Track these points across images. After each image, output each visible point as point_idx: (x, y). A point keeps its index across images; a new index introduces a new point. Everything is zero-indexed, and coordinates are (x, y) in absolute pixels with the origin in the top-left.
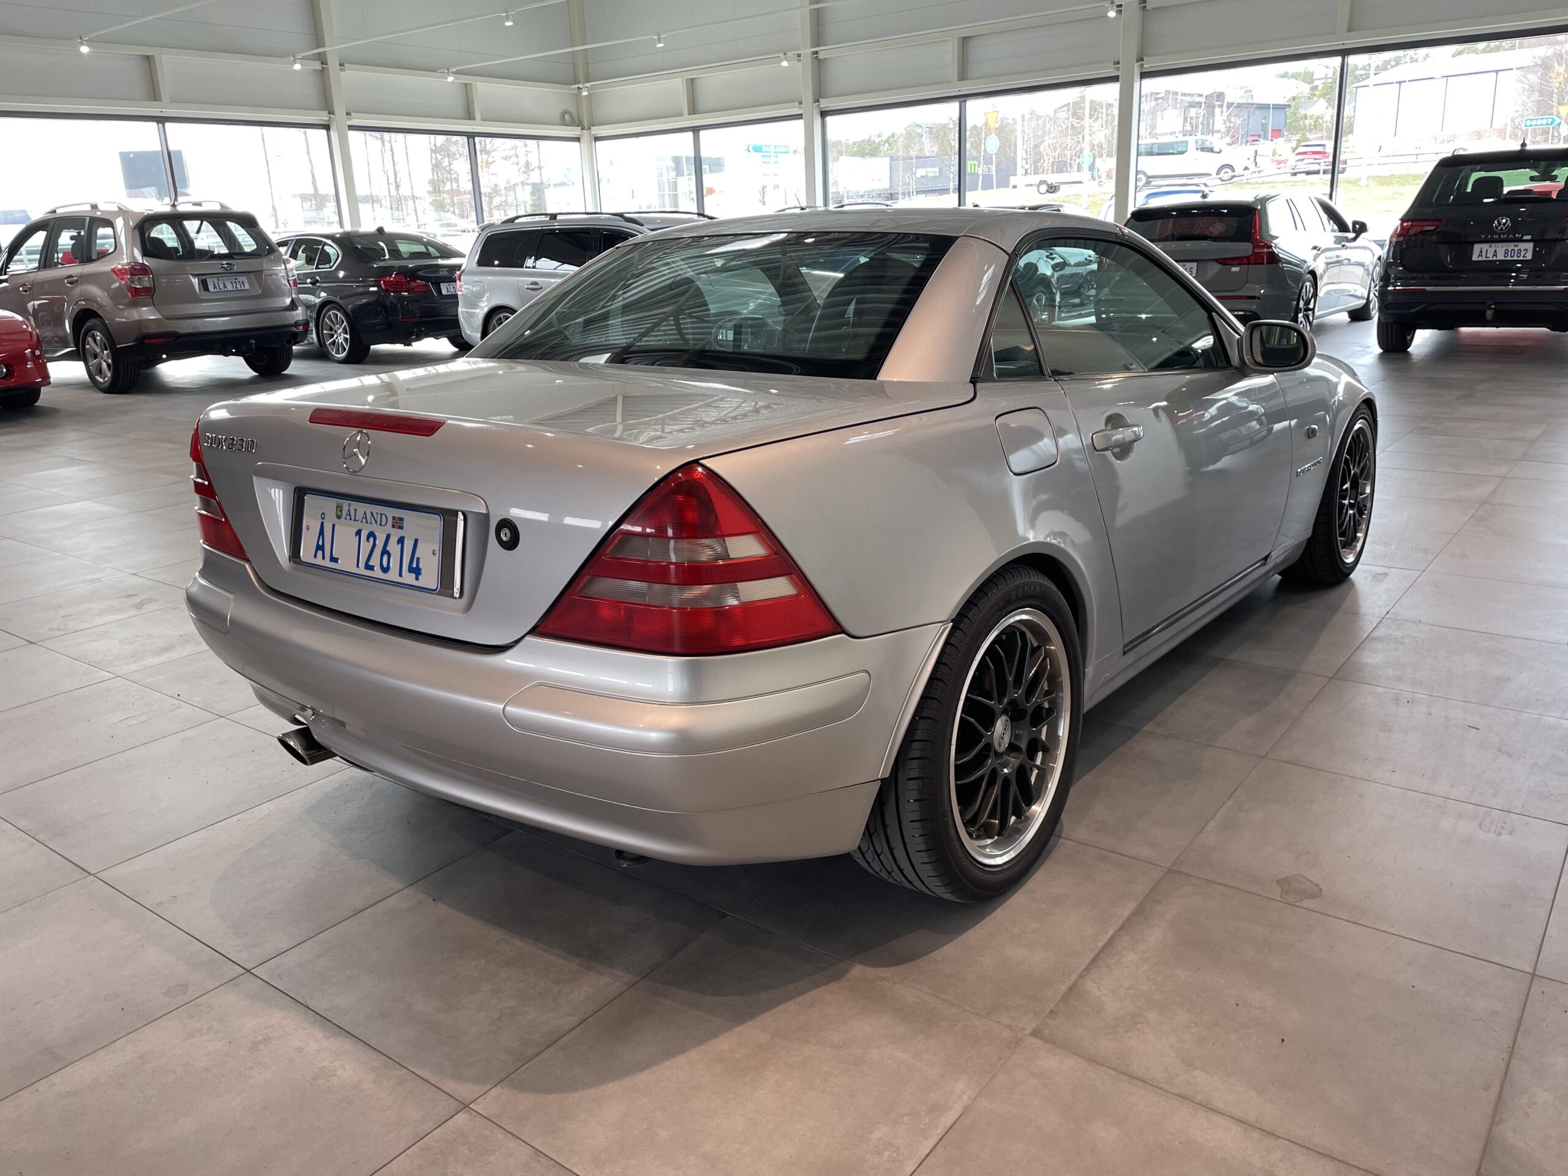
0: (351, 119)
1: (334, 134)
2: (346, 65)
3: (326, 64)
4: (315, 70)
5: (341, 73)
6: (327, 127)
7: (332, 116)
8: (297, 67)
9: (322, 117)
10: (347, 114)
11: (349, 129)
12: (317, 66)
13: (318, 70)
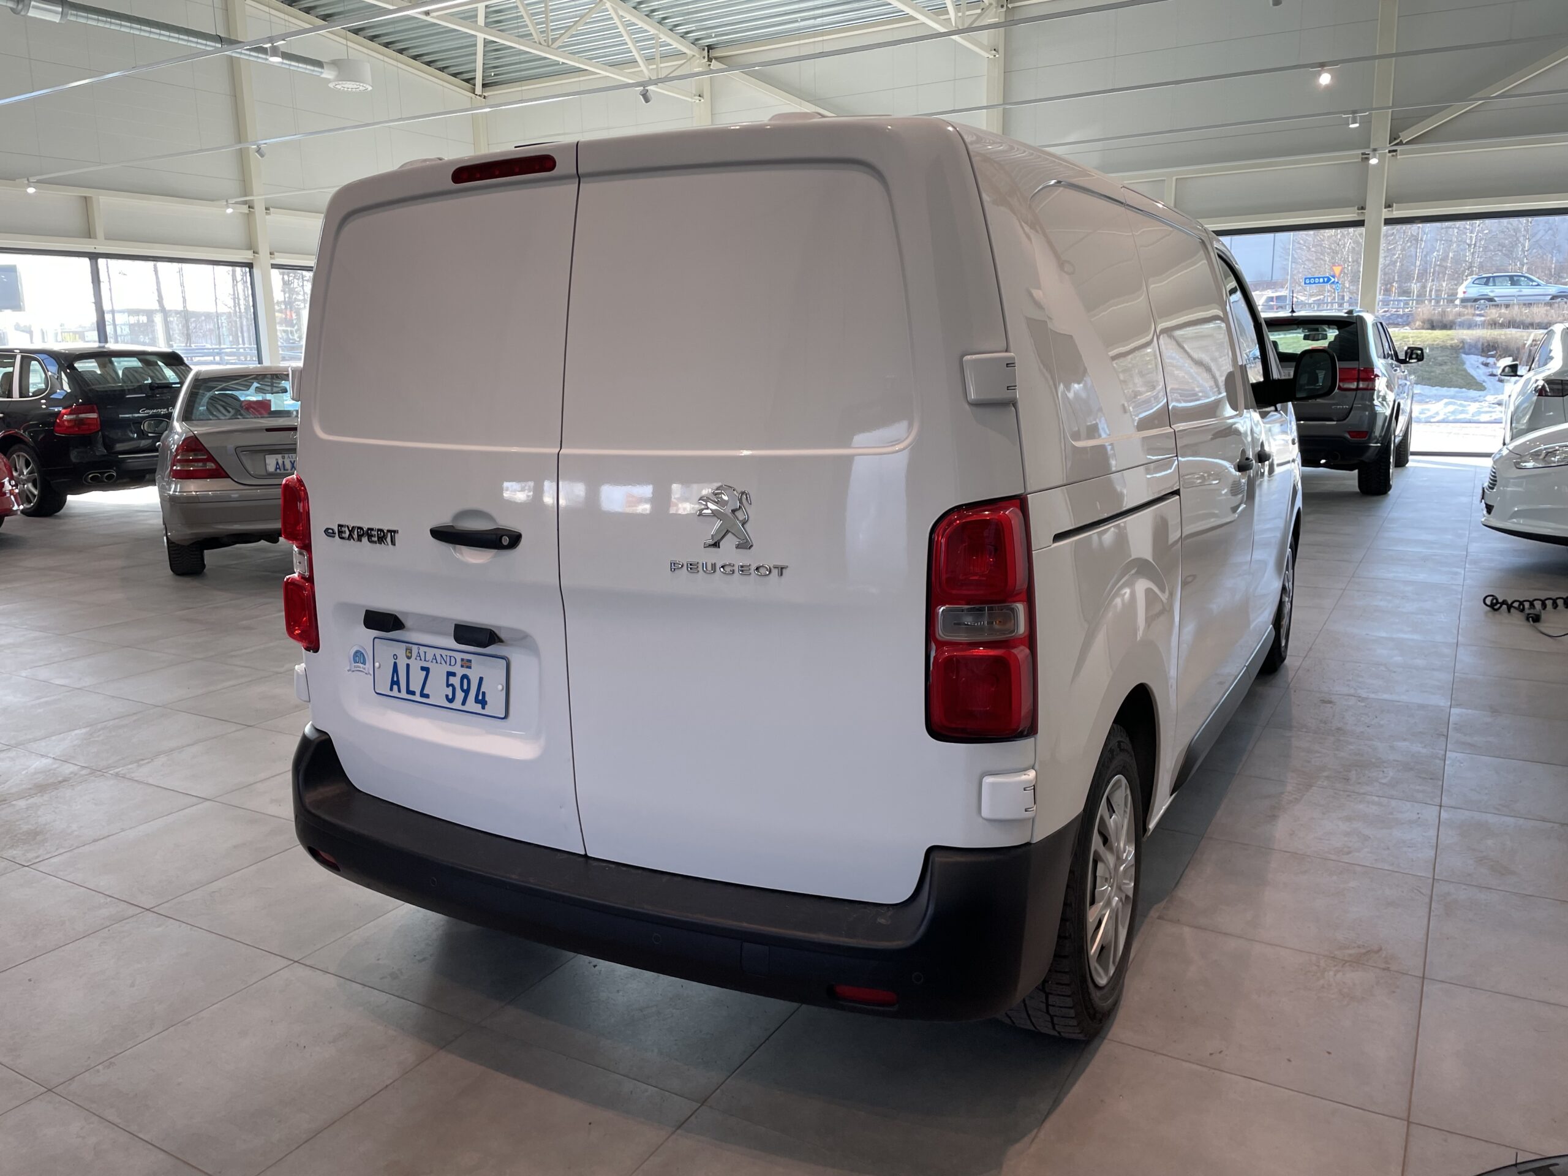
0: (274, 258)
1: (256, 271)
2: (271, 209)
3: (253, 208)
4: (241, 213)
5: (267, 217)
6: (250, 266)
7: (256, 255)
8: (229, 211)
9: (245, 256)
10: (271, 254)
11: (272, 268)
12: (245, 209)
13: (245, 213)
